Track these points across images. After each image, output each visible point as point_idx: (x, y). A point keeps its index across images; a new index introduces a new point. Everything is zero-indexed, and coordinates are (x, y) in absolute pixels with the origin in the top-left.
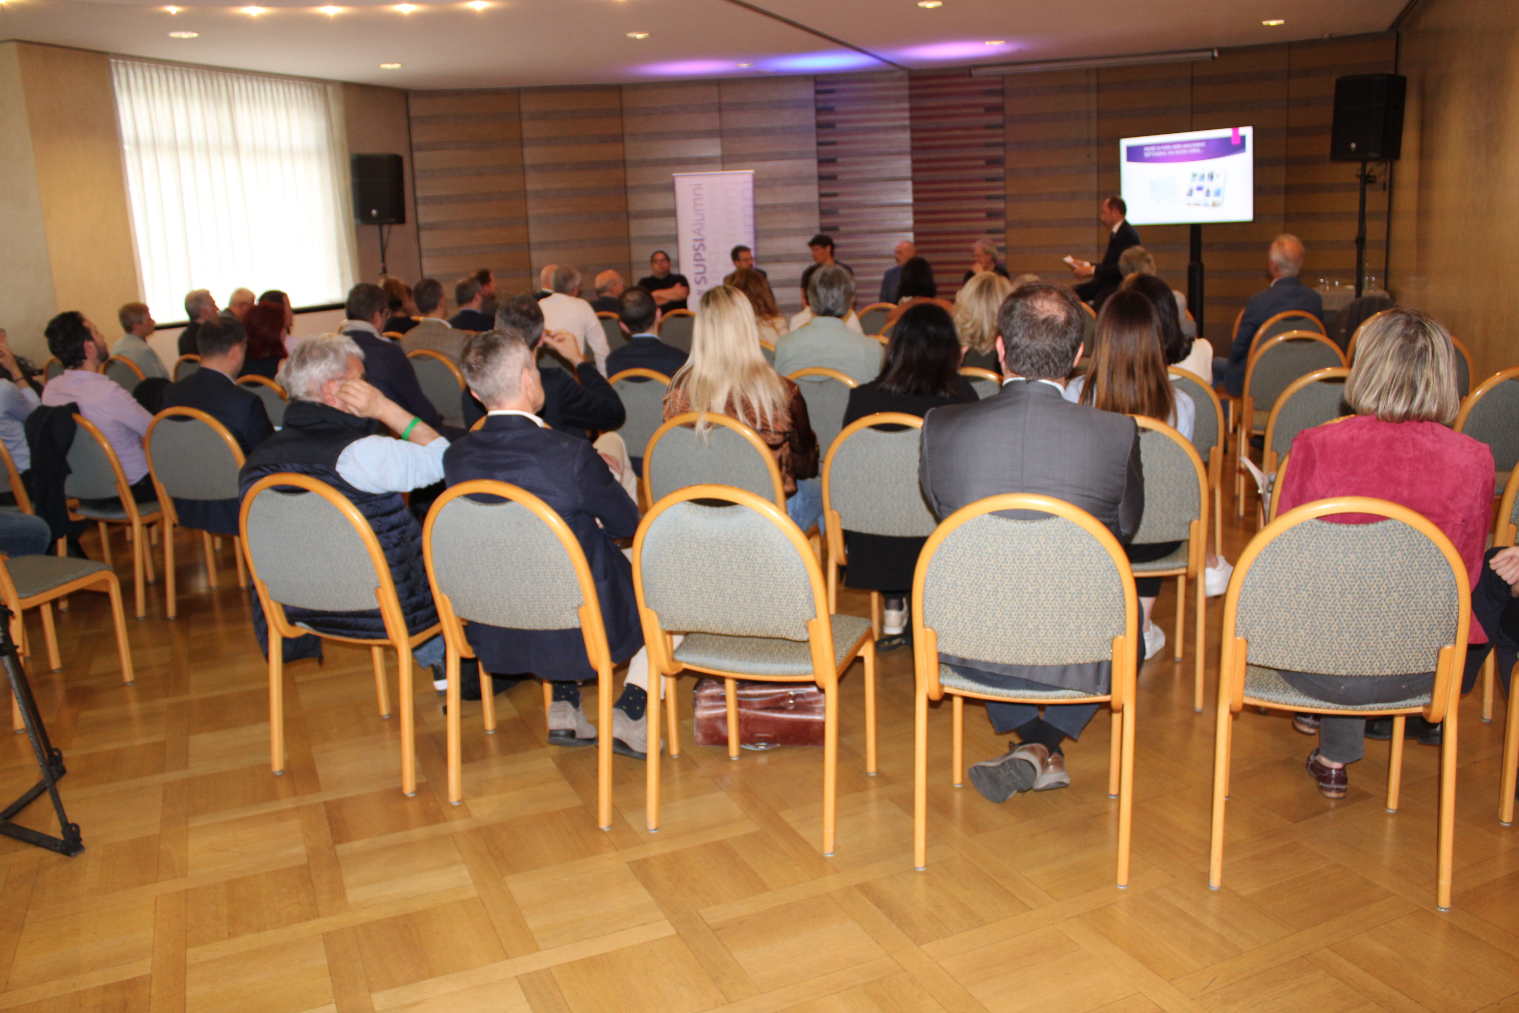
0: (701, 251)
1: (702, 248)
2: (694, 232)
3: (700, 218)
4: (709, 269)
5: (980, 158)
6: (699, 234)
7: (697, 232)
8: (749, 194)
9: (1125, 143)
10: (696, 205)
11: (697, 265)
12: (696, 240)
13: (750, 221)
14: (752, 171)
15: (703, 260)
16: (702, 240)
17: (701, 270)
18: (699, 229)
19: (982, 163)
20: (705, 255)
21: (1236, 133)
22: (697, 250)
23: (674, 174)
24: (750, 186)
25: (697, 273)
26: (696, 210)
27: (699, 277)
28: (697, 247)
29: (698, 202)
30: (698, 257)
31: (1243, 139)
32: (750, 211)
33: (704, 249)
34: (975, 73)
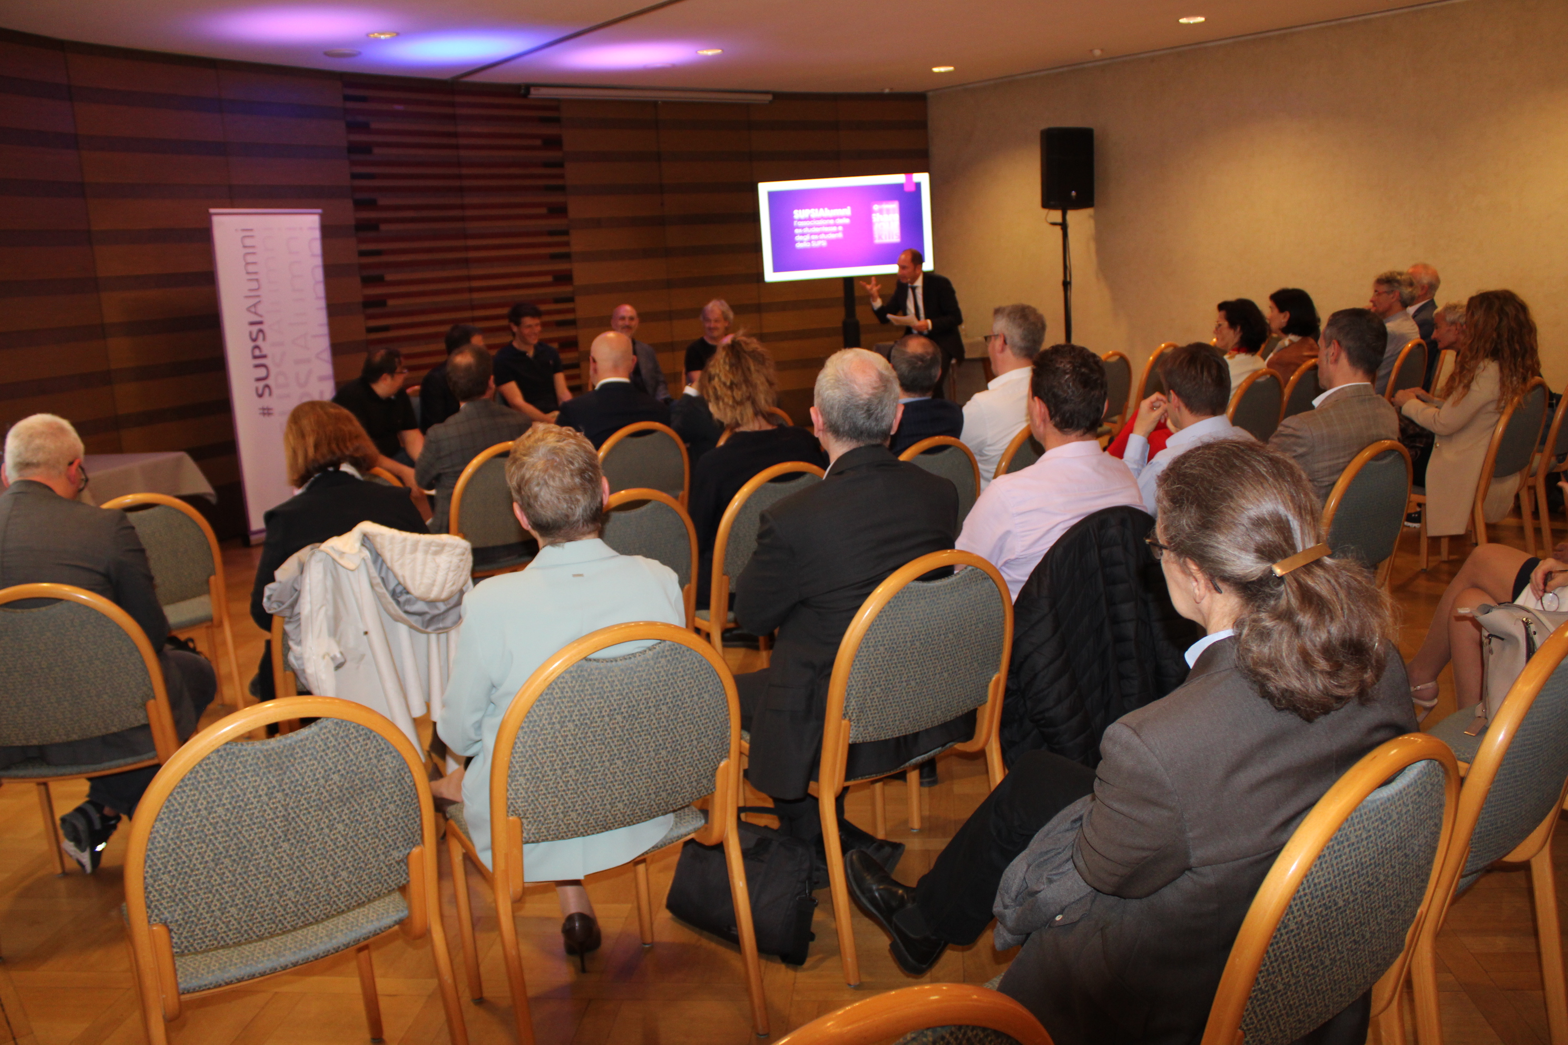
0: (260, 342)
1: (261, 336)
2: (248, 310)
3: (254, 285)
4: (273, 370)
5: (539, 205)
6: (256, 313)
7: (253, 309)
8: (317, 247)
9: (765, 189)
10: (247, 264)
11: (257, 366)
12: (252, 324)
13: (320, 290)
14: (319, 211)
15: (264, 357)
16: (261, 323)
17: (262, 372)
18: (255, 305)
19: (544, 211)
20: (266, 348)
21: (909, 180)
22: (254, 340)
23: (212, 211)
24: (317, 234)
25: (259, 380)
26: (248, 273)
27: (261, 385)
28: (254, 336)
29: (250, 259)
30: (257, 353)
31: (918, 186)
32: (319, 274)
33: (264, 339)
34: (534, 93)
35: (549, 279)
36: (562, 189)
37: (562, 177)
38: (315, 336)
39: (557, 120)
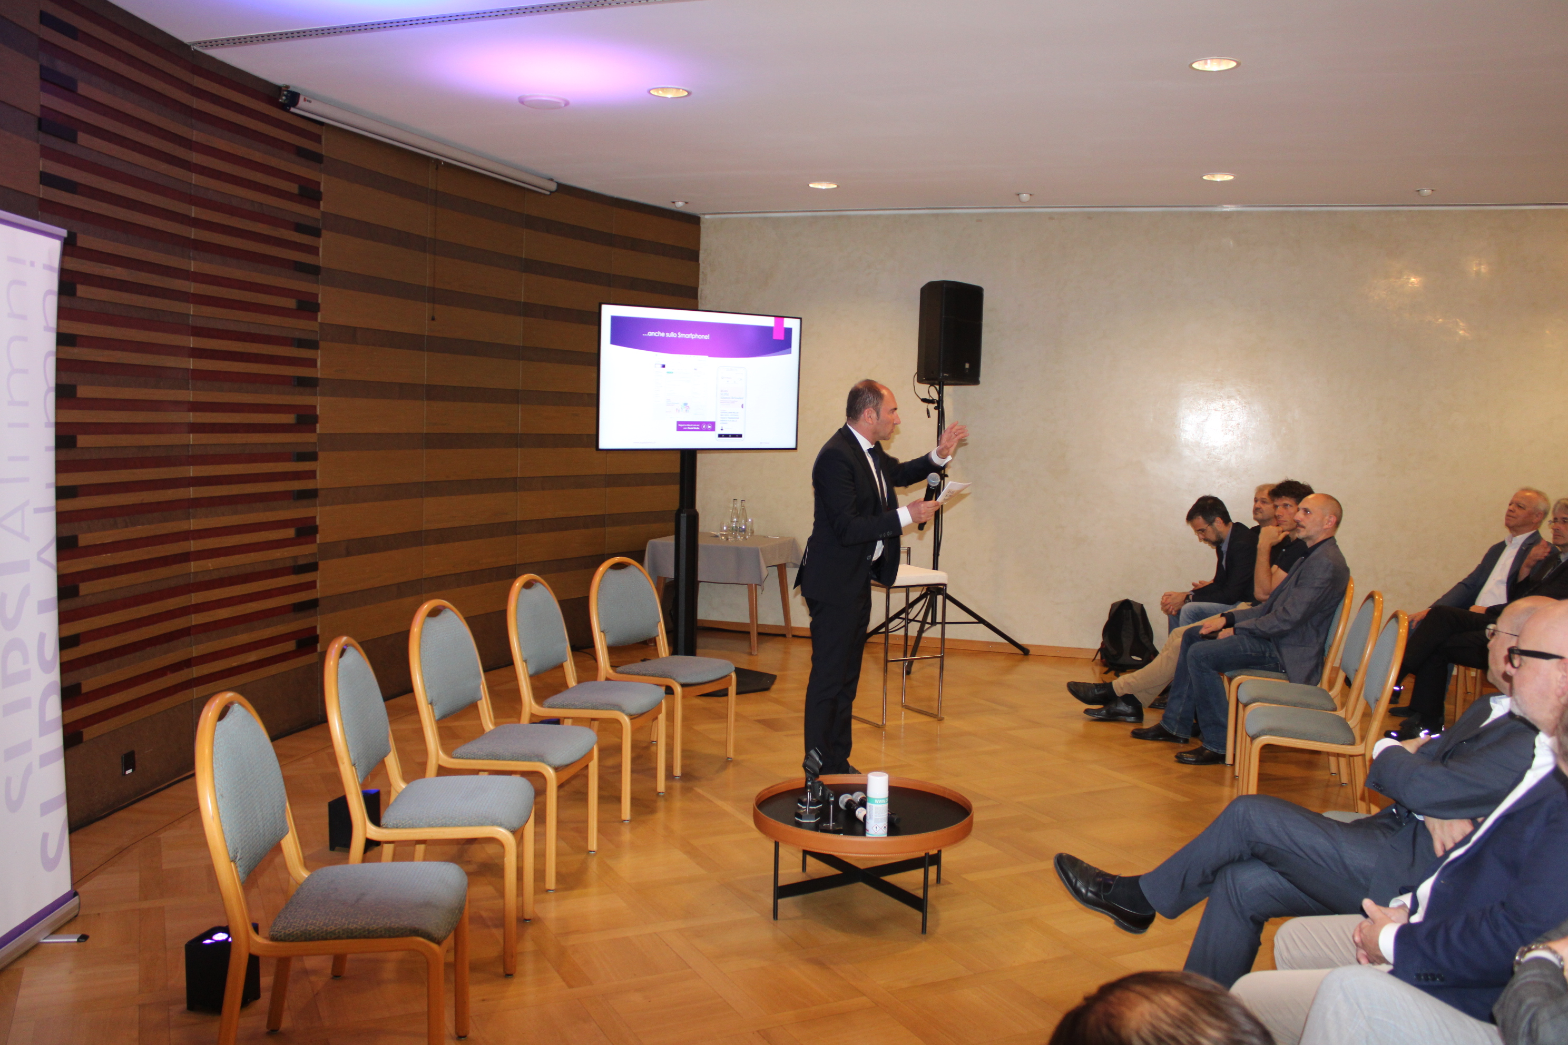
5: (289, 293)
9: (609, 312)
14: (64, 233)
19: (292, 304)
21: (779, 324)
31: (789, 331)
34: (304, 107)
35: (290, 419)
36: (314, 271)
37: (314, 250)
38: (37, 511)
39: (316, 158)
